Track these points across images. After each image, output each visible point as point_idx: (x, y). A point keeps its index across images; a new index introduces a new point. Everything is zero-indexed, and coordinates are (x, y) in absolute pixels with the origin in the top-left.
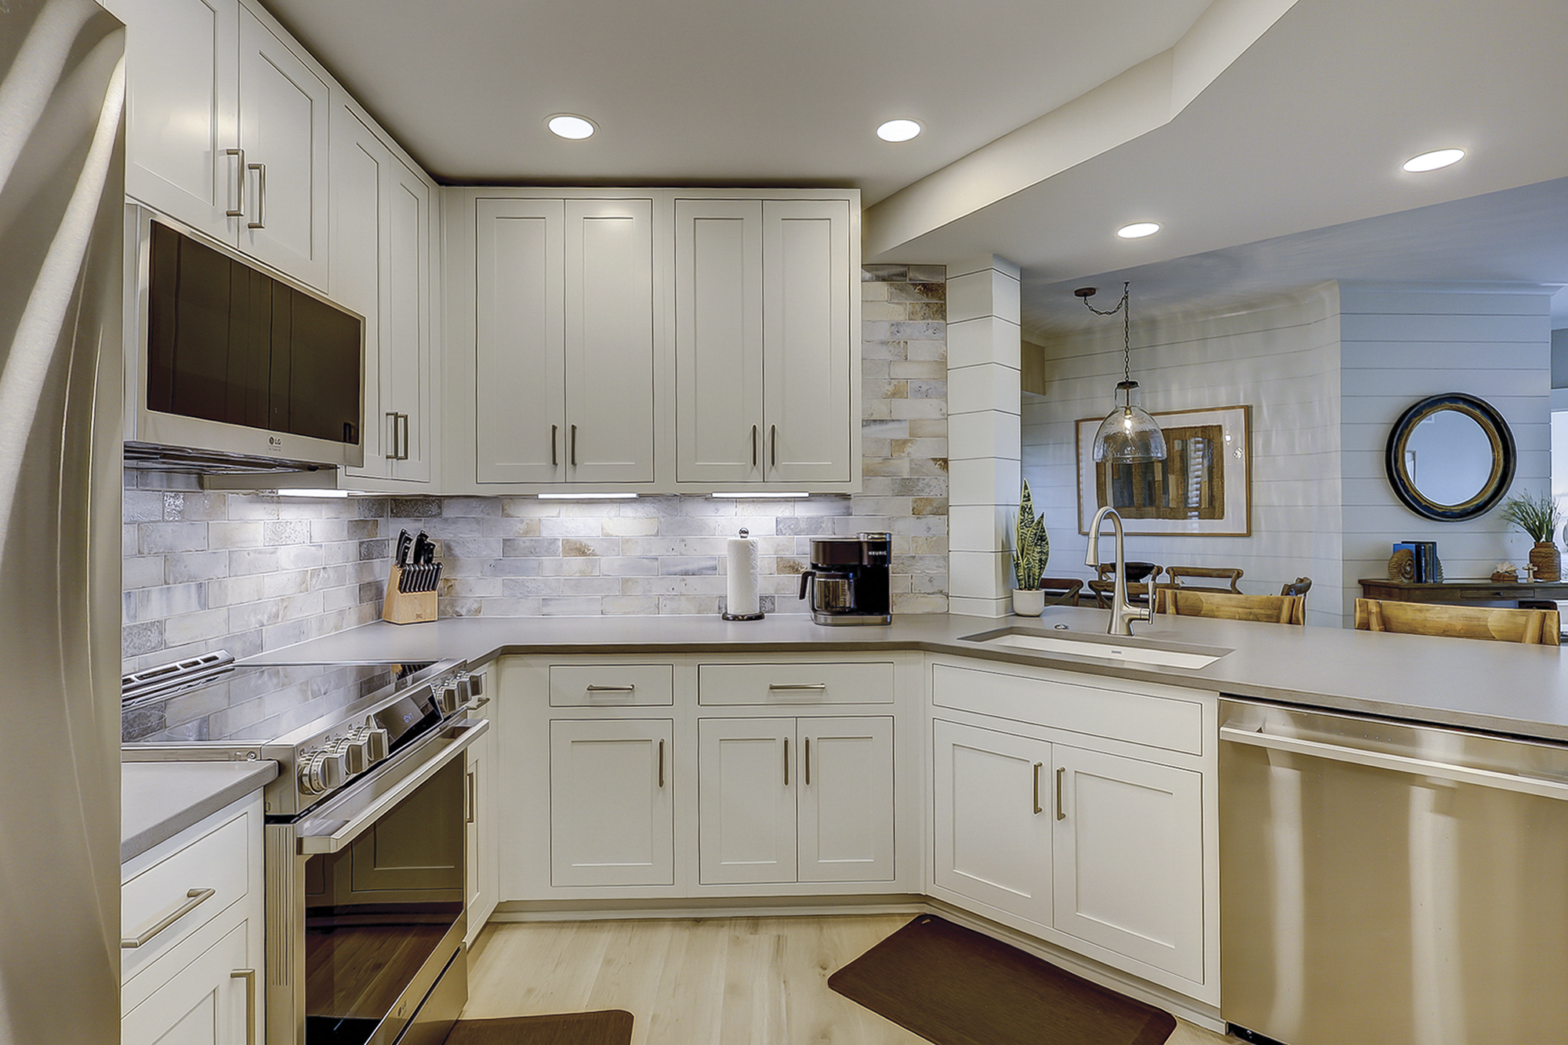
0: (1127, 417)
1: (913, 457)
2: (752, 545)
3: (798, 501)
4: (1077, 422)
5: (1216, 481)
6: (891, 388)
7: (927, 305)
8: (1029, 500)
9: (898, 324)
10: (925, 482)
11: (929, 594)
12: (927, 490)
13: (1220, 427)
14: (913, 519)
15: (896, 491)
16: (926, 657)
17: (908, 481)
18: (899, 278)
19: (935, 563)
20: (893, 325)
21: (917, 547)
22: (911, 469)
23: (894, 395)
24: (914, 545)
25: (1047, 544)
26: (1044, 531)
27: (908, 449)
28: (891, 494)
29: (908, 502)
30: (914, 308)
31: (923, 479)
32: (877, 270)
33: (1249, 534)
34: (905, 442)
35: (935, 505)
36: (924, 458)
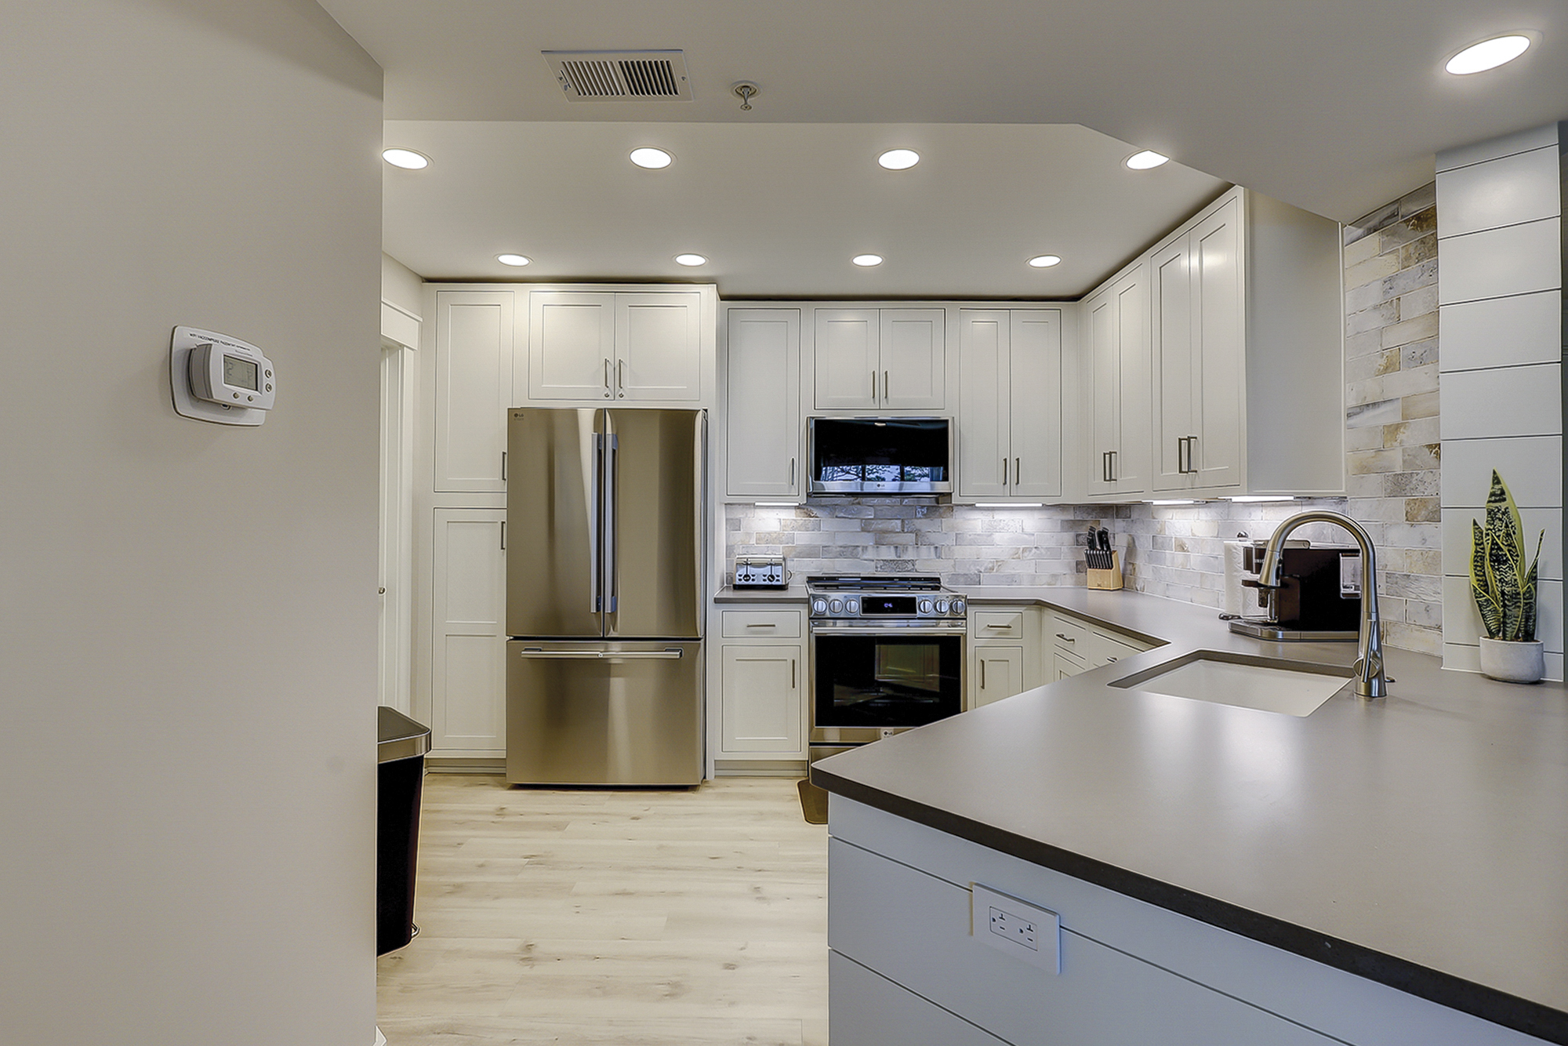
1: (1406, 445)
6: (1383, 361)
7: (1423, 241)
9: (1390, 279)
10: (1419, 477)
11: (1425, 627)
12: (1421, 488)
14: (1406, 526)
15: (1389, 491)
17: (1400, 477)
18: (1390, 221)
19: (1432, 587)
20: (1385, 282)
21: (1411, 564)
22: (1404, 461)
23: (1386, 369)
24: (1408, 560)
27: (1401, 436)
28: (1383, 496)
29: (1399, 504)
30: (1407, 251)
31: (1417, 474)
32: (1365, 224)
34: (1397, 427)
35: (1430, 508)
36: (1418, 446)
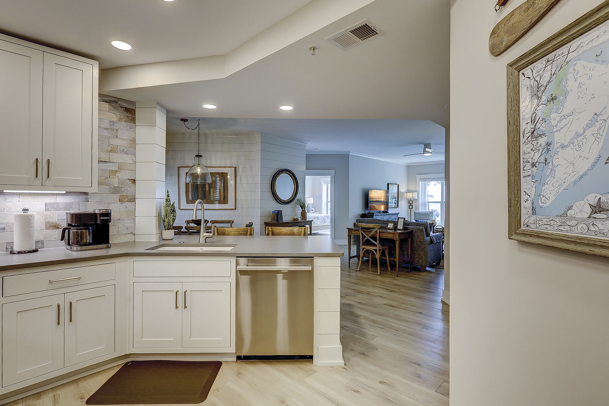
0: (199, 167)
1: (120, 178)
2: (31, 217)
3: (58, 195)
4: (179, 168)
5: (226, 191)
6: (110, 148)
7: (127, 116)
8: (169, 197)
9: (113, 122)
10: (125, 188)
11: (126, 234)
12: (126, 191)
13: (227, 173)
14: (119, 204)
15: (111, 192)
16: (130, 258)
17: (117, 188)
18: (114, 103)
19: (129, 221)
20: (111, 122)
21: (121, 215)
22: (119, 183)
23: (111, 151)
24: (120, 214)
25: (176, 213)
26: (175, 208)
27: (117, 175)
28: (109, 193)
29: (117, 196)
30: (121, 116)
31: (124, 187)
32: (103, 97)
33: (235, 209)
34: (116, 171)
35: (129, 198)
36: (125, 179)
